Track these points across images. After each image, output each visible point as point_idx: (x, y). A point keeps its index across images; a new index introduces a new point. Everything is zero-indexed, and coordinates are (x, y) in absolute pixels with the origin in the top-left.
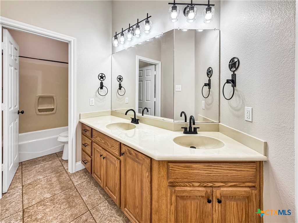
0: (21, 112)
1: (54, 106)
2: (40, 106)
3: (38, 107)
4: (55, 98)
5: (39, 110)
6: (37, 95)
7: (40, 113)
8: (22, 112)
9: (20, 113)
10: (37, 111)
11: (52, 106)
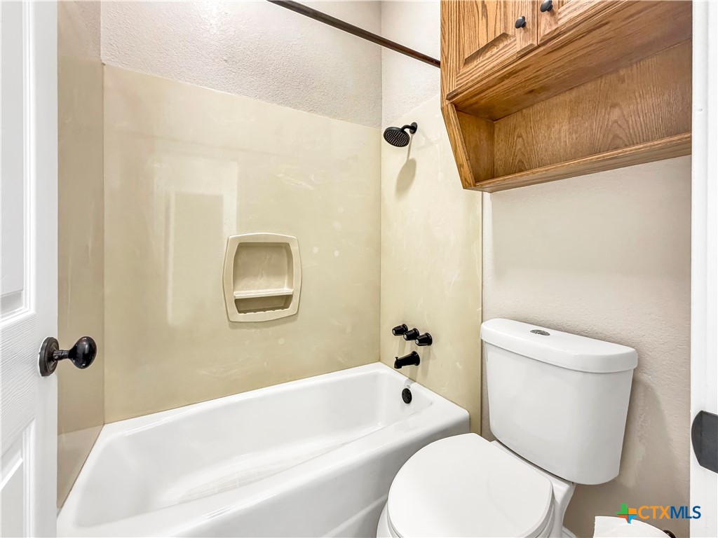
0: (73, 354)
1: (290, 285)
2: (241, 284)
3: (234, 290)
4: (294, 248)
5: (237, 301)
6: (230, 237)
7: (242, 317)
8: (84, 355)
9: (66, 365)
10: (233, 308)
11: (283, 287)
